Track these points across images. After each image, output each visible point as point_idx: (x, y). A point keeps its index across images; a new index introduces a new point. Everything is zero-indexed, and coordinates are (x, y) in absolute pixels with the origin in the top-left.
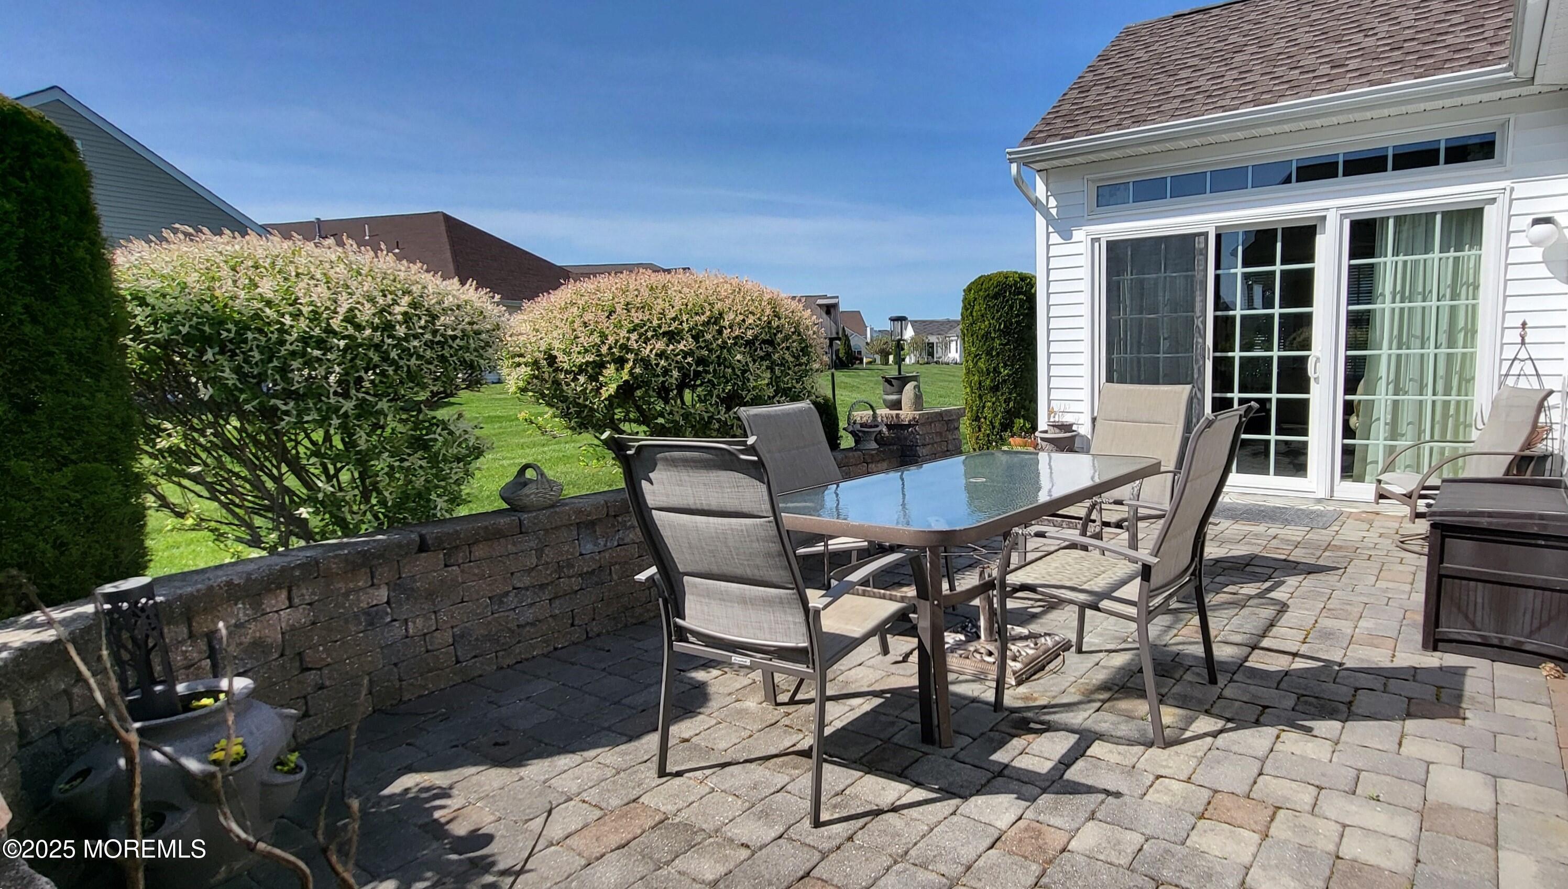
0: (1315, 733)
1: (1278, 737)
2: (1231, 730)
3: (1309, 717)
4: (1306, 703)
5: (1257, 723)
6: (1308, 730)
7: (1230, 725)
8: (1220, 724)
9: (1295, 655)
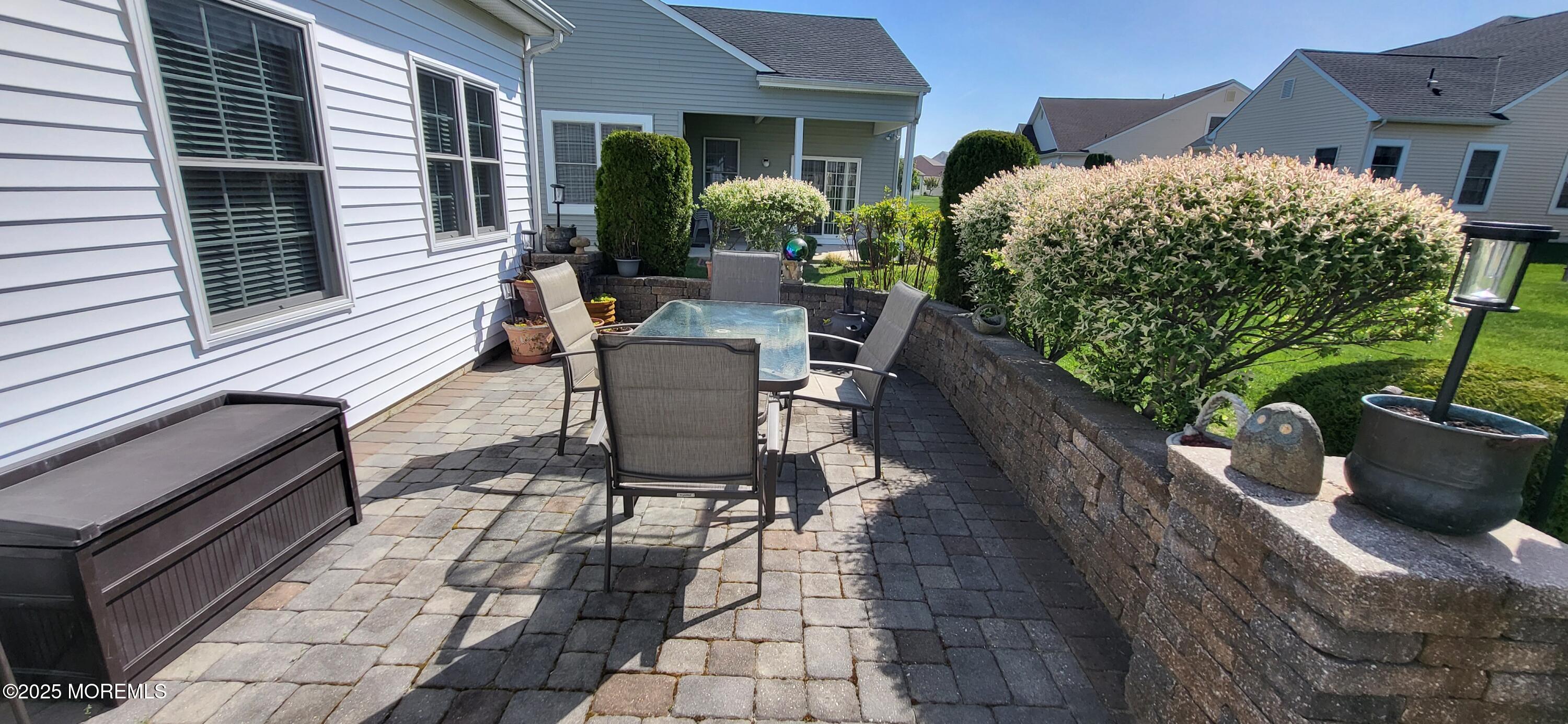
1: (533, 432)
9: (488, 491)
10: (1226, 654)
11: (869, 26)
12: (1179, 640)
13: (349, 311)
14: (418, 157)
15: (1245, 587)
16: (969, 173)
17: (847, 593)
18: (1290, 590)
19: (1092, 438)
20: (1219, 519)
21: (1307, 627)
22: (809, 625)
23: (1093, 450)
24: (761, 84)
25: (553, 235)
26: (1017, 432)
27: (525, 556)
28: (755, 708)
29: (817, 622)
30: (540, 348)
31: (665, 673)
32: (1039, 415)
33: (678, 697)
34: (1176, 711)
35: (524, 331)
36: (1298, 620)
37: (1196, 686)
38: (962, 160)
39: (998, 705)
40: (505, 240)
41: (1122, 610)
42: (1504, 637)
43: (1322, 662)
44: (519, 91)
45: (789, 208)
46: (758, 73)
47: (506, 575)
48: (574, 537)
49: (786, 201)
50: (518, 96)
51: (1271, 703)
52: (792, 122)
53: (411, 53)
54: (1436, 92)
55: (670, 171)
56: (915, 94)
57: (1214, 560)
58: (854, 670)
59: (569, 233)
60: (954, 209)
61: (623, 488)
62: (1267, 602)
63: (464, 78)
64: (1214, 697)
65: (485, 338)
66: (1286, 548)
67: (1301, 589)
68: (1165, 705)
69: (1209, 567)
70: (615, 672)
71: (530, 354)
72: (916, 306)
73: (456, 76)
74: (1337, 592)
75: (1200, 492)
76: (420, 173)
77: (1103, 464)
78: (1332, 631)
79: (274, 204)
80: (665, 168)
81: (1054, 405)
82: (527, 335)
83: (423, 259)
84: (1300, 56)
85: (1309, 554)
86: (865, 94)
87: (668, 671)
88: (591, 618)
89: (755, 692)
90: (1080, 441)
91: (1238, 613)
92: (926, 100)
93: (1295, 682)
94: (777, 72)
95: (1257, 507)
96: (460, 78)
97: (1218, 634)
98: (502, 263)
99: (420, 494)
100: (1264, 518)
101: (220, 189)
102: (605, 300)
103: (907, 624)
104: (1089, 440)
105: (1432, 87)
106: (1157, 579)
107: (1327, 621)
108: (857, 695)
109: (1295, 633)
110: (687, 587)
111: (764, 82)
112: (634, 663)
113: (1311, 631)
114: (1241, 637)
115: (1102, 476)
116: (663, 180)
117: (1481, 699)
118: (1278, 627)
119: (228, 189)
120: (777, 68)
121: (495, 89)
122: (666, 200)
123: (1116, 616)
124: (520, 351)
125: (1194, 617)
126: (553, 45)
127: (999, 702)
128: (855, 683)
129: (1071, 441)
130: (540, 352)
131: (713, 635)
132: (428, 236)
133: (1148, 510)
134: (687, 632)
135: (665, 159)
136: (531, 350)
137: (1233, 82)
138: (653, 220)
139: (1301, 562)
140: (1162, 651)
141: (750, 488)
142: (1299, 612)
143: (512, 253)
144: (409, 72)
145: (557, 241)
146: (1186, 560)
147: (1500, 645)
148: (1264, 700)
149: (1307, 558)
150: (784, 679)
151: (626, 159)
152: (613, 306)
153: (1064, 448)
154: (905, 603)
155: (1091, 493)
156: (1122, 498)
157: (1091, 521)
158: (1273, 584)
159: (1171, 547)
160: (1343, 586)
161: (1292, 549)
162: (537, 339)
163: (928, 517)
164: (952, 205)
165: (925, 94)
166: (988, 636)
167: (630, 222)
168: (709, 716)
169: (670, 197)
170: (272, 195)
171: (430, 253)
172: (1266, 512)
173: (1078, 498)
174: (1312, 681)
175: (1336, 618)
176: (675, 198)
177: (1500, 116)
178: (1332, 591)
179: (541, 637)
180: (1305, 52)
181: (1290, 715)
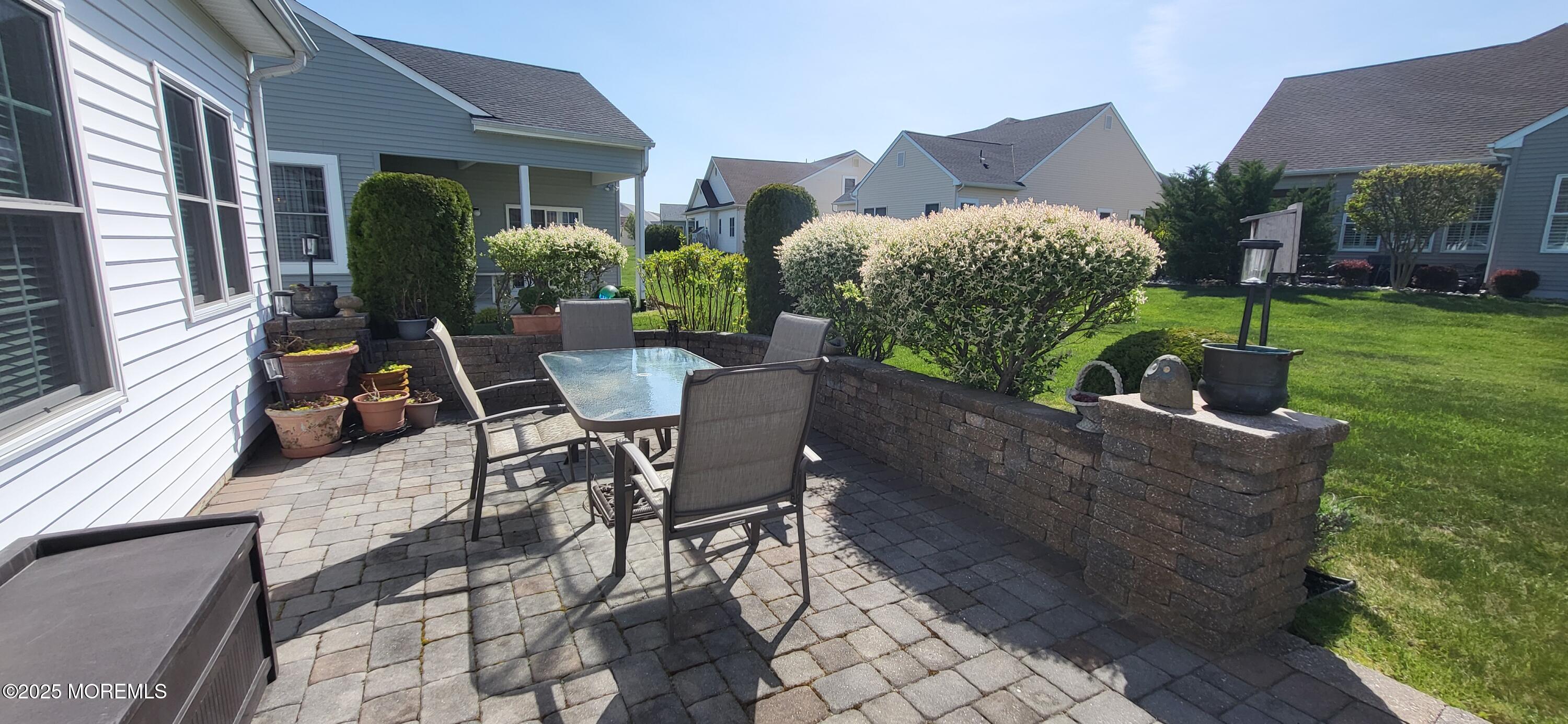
0: (388, 536)
1: (410, 526)
2: (441, 518)
3: (394, 545)
4: (399, 554)
5: (427, 528)
6: (393, 536)
7: (443, 520)
8: (449, 518)
9: (426, 597)
10: (1173, 521)
11: (573, 78)
12: (1132, 526)
13: (118, 409)
14: (169, 197)
15: (1180, 474)
16: (773, 219)
17: (870, 579)
18: (1217, 465)
19: (988, 415)
20: (1153, 435)
21: (1233, 482)
22: (868, 610)
23: (993, 423)
24: (476, 128)
25: (307, 297)
26: (899, 428)
27: (549, 642)
28: (889, 682)
29: (872, 606)
30: (330, 435)
31: (796, 686)
32: (925, 409)
33: (826, 698)
34: (1138, 576)
35: (309, 416)
36: (1225, 481)
37: (1153, 552)
38: (765, 208)
39: (1032, 617)
40: (249, 306)
41: (1046, 534)
42: (1302, 463)
43: (1248, 499)
44: (247, 119)
45: (594, 255)
46: (472, 116)
47: (547, 665)
48: (582, 610)
49: (592, 248)
50: (245, 125)
51: (1217, 537)
52: (516, 170)
53: (155, 63)
54: (986, 166)
55: (455, 218)
56: (641, 148)
57: (1150, 464)
58: (929, 629)
59: (330, 293)
60: (776, 250)
61: (676, 531)
62: (1200, 477)
63: (205, 101)
64: (1171, 552)
65: (242, 433)
66: (1212, 438)
67: (1225, 460)
68: (1128, 576)
69: (1148, 470)
70: (755, 701)
71: (316, 443)
72: (823, 331)
73: (196, 95)
74: (1256, 453)
75: (1133, 422)
76: (172, 219)
77: (1005, 430)
78: (1250, 478)
79: (18, 260)
80: (450, 214)
81: (941, 398)
82: (311, 421)
83: (181, 333)
84: (905, 135)
85: (1231, 436)
86: (591, 145)
87: (797, 683)
88: (682, 670)
89: (879, 671)
90: (975, 420)
91: (1178, 492)
92: (652, 153)
93: (1232, 518)
94: (494, 117)
95: (1186, 419)
96: (200, 99)
97: (1164, 510)
98: (248, 334)
99: (333, 623)
100: (1192, 424)
101: (8, 239)
102: (396, 368)
103: (932, 586)
104: (985, 417)
105: (983, 163)
106: (1101, 492)
107: (1244, 473)
108: (947, 644)
109: (1225, 489)
110: (742, 615)
111: (479, 126)
112: (763, 688)
113: (1238, 483)
114: (1185, 505)
115: (1005, 440)
116: (449, 227)
117: (1296, 502)
118: (1213, 489)
119: (17, 239)
120: (493, 113)
121: (228, 114)
122: (453, 251)
123: (1042, 538)
124: (300, 442)
125: (1141, 507)
126: (295, 69)
127: (1031, 614)
128: (938, 637)
129: (965, 422)
130: (329, 440)
131: (804, 643)
132: (185, 302)
133: (1056, 454)
134: (780, 649)
135: (449, 205)
136: (317, 439)
137: (854, 152)
138: (440, 273)
139: (1227, 443)
140: (1118, 539)
141: (788, 504)
142: (1226, 475)
143: (256, 322)
144: (153, 87)
145: (314, 303)
146: (1126, 470)
147: (1301, 467)
148: (1211, 538)
149: (1231, 439)
150: (888, 654)
151: (401, 204)
152: (406, 375)
153: (958, 429)
154: (916, 573)
155: (997, 456)
156: (1029, 451)
157: (1001, 477)
158: (1202, 464)
159: (1111, 466)
160: (1258, 448)
161: (1219, 437)
162: (325, 424)
163: (870, 509)
164: (774, 247)
165: (650, 148)
166: (985, 576)
167: (410, 277)
168: (863, 701)
169: (459, 247)
170: (15, 247)
171: (189, 323)
172: (1192, 420)
173: (982, 464)
174: (1243, 513)
175: (1251, 470)
176: (463, 249)
177: (1020, 184)
178: (1252, 453)
179: (651, 703)
180: (907, 133)
181: (1233, 539)
